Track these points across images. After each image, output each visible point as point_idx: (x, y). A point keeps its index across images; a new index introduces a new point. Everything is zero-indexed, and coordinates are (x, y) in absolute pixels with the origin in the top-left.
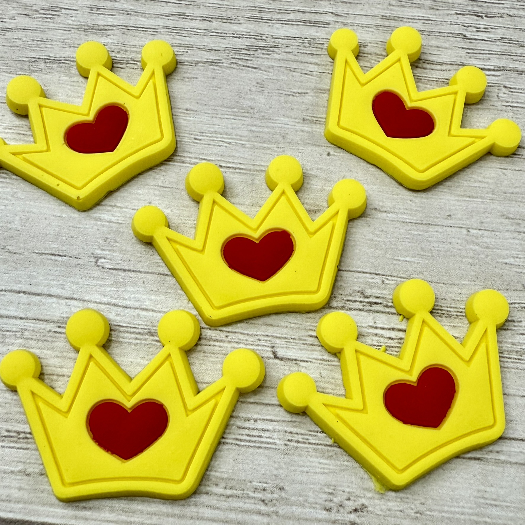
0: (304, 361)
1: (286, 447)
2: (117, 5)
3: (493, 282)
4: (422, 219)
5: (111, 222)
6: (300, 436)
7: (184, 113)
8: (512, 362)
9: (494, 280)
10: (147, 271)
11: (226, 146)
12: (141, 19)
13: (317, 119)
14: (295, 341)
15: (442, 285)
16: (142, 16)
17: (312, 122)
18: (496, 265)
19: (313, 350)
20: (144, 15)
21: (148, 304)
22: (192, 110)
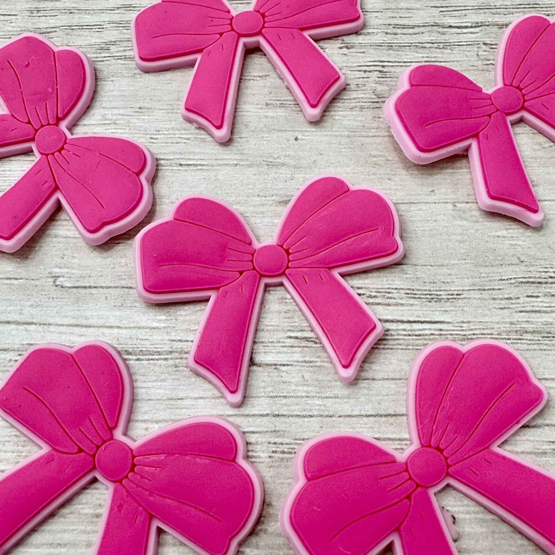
0: (284, 365)
1: (271, 459)
2: (58, 4)
3: (486, 258)
4: (403, 198)
5: (67, 237)
6: (285, 446)
7: (138, 112)
8: (512, 343)
9: (486, 256)
10: (110, 285)
11: (185, 143)
12: (84, 16)
13: (281, 102)
14: (273, 344)
15: (429, 267)
16: (85, 13)
17: (275, 106)
18: (487, 239)
19: (294, 353)
20: (88, 11)
21: (113, 321)
22: (146, 108)
